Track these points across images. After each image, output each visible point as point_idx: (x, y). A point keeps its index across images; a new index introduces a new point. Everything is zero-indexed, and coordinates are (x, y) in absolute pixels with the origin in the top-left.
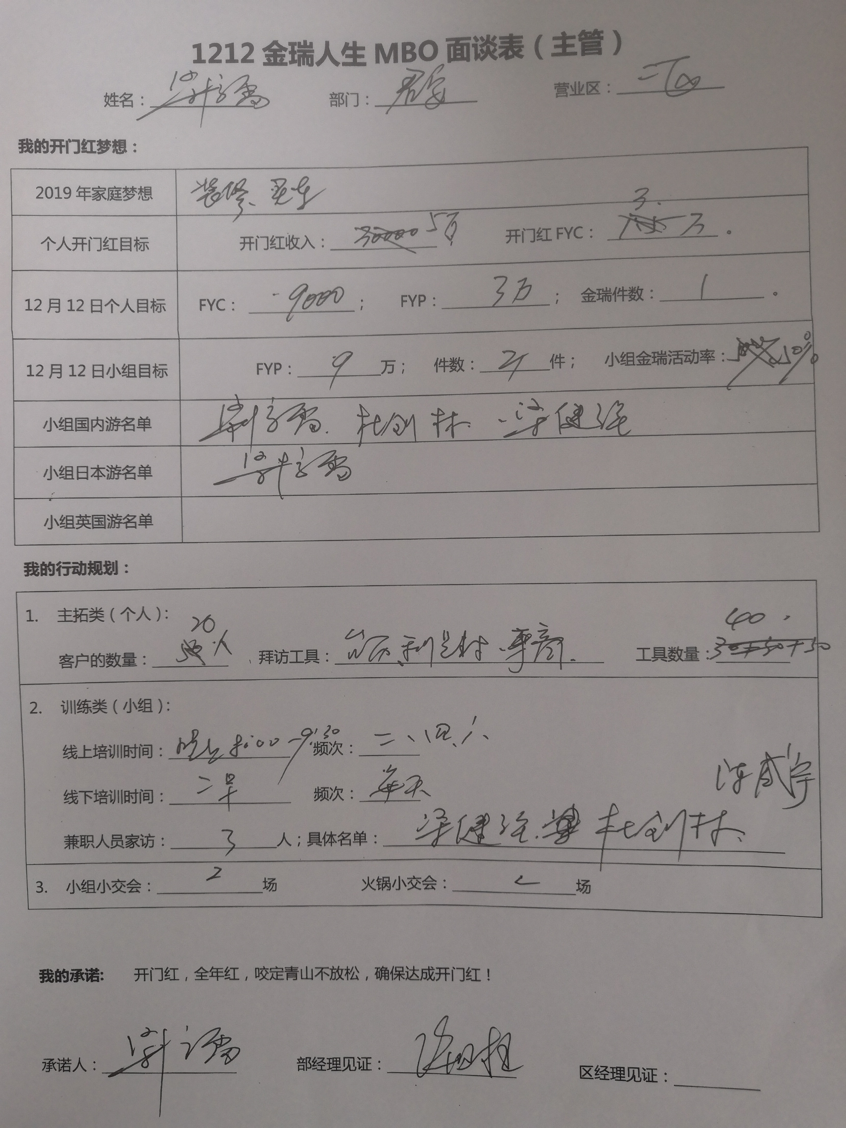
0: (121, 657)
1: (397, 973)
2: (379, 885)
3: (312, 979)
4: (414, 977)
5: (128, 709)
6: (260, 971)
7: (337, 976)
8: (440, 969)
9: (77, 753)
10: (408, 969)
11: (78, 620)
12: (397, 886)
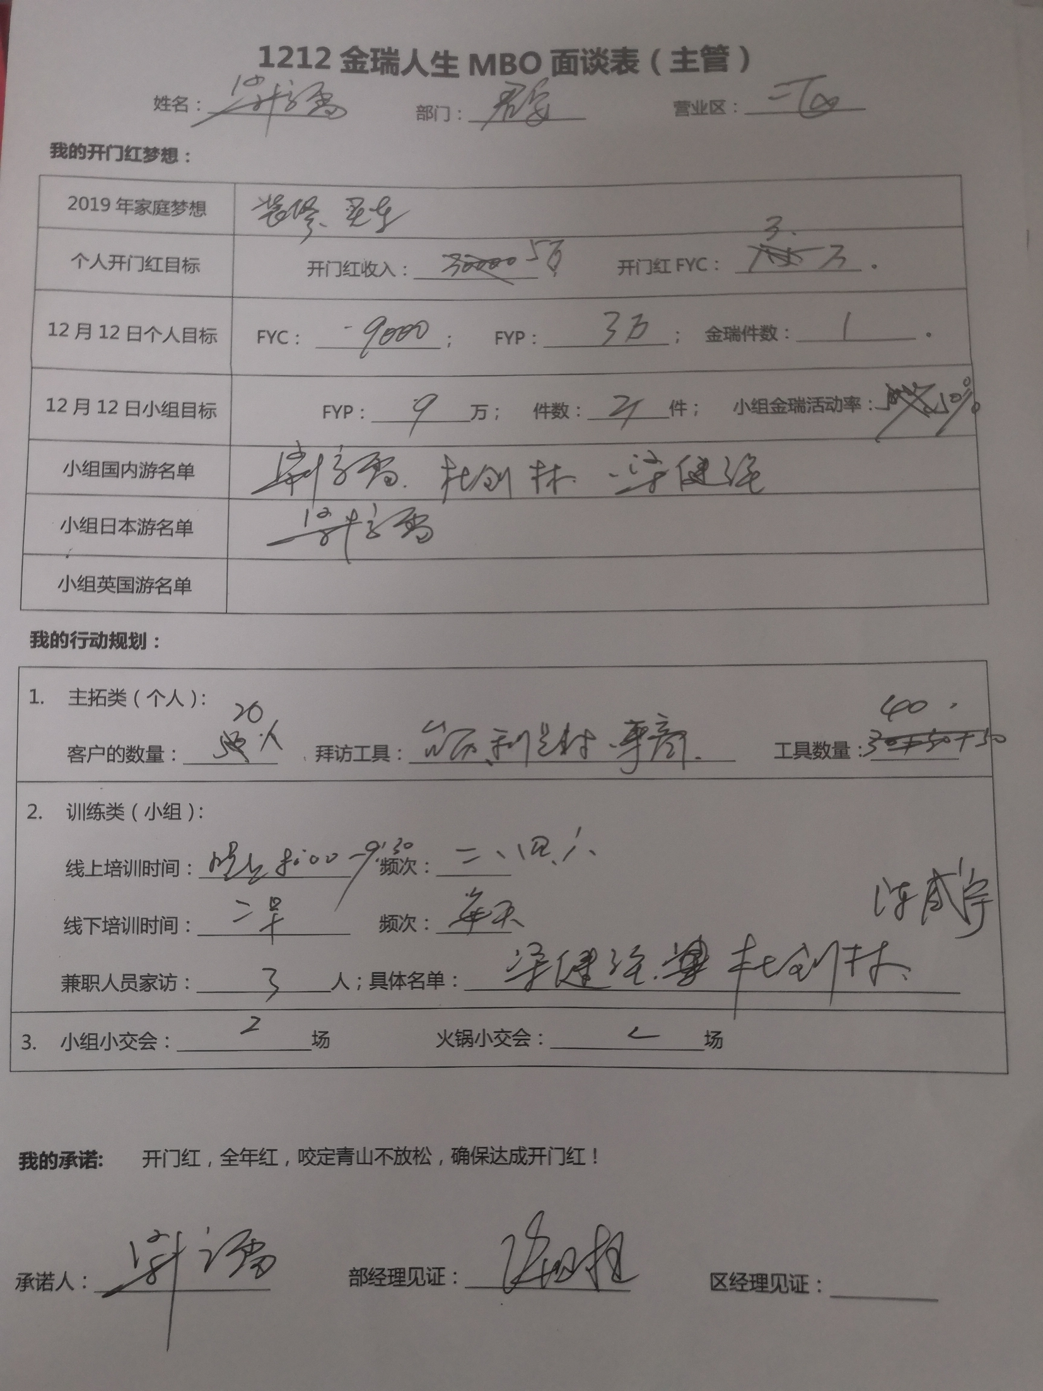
0: (144, 751)
1: (480, 1155)
2: (458, 1040)
3: (371, 1164)
4: (501, 1161)
5: (150, 815)
6: (305, 1153)
7: (403, 1160)
8: (534, 1149)
9: (84, 870)
10: (493, 1149)
11: (94, 703)
12: (480, 1042)
